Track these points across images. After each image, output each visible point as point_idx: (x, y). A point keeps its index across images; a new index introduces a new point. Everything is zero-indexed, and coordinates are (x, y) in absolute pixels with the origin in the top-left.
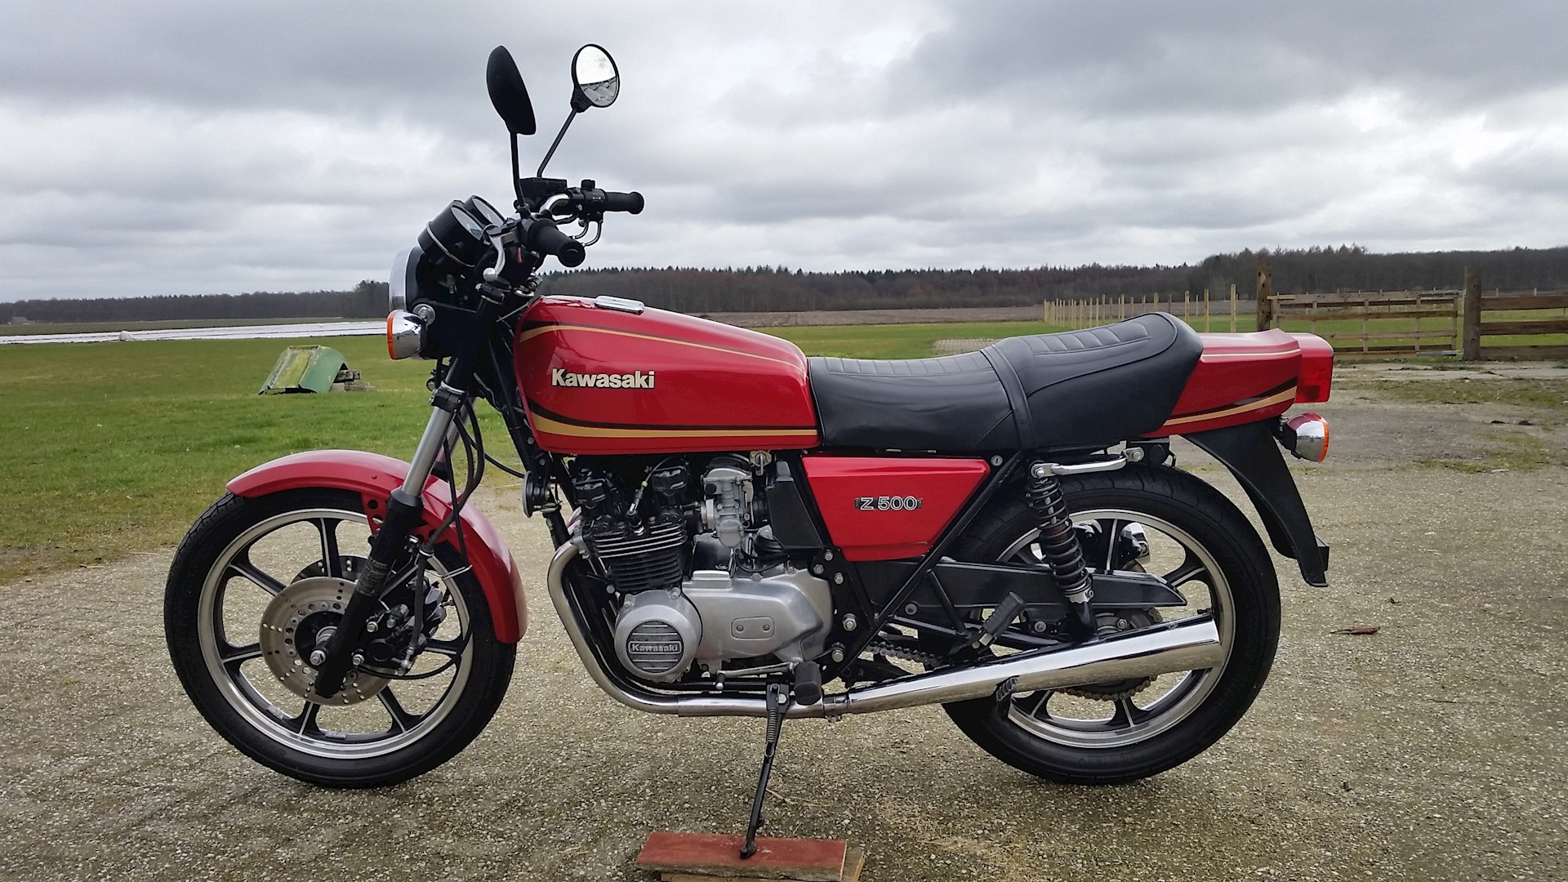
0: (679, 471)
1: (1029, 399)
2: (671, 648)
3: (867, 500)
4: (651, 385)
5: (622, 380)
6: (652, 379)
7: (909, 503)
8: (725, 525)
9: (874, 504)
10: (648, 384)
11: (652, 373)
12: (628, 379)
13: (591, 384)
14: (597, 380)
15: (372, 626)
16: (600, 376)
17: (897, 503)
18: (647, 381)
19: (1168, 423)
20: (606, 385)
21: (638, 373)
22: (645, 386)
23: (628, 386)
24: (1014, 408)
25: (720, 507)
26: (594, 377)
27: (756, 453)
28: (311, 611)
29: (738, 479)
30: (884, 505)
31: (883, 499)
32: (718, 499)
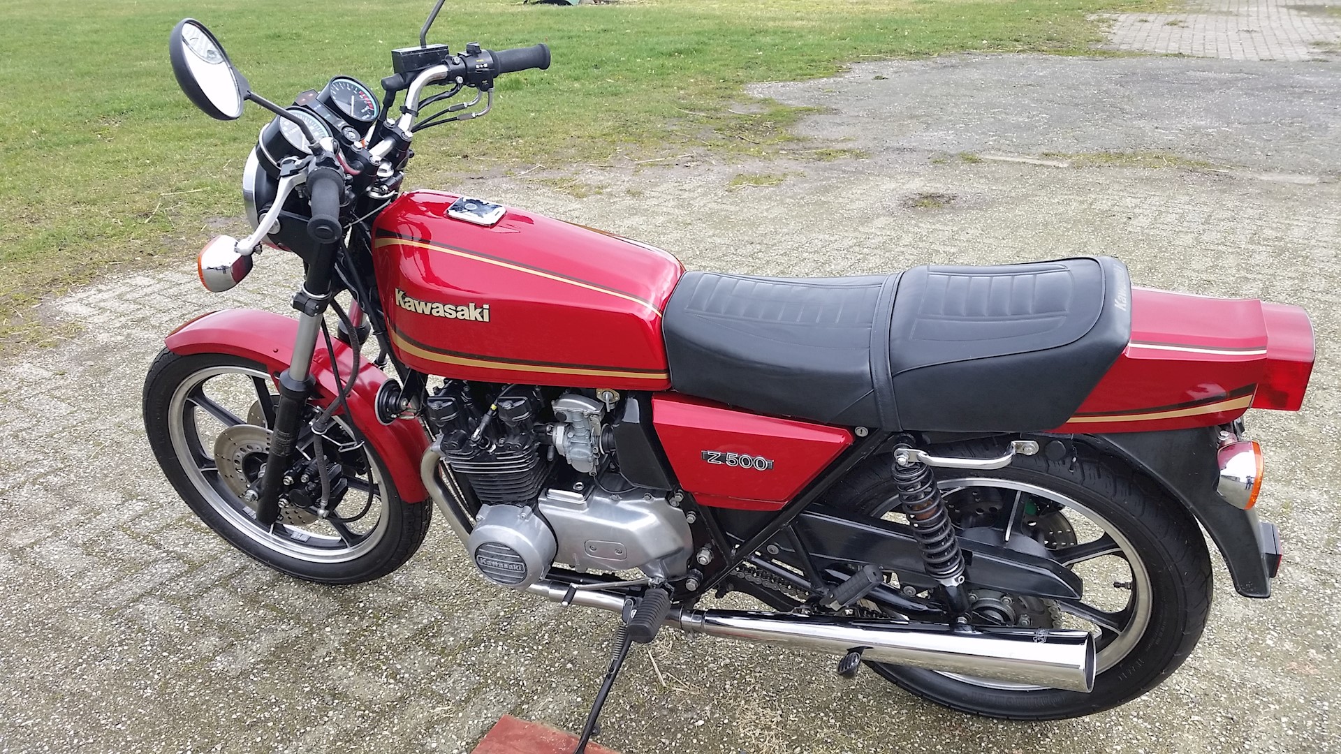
0: (522, 402)
1: (895, 379)
2: (516, 568)
3: (716, 454)
4: (486, 319)
5: (457, 312)
6: (486, 313)
7: (761, 463)
8: (575, 454)
9: (723, 459)
10: (482, 317)
11: (486, 306)
12: (462, 310)
13: (427, 312)
14: (432, 308)
15: (288, 480)
16: (435, 305)
17: (746, 461)
18: (482, 314)
19: (1072, 420)
20: (442, 314)
21: (472, 305)
22: (480, 319)
23: (462, 318)
24: (876, 386)
25: (570, 435)
26: (429, 305)
27: (602, 390)
28: (250, 450)
29: (585, 413)
30: (732, 462)
31: (732, 456)
32: (570, 427)
